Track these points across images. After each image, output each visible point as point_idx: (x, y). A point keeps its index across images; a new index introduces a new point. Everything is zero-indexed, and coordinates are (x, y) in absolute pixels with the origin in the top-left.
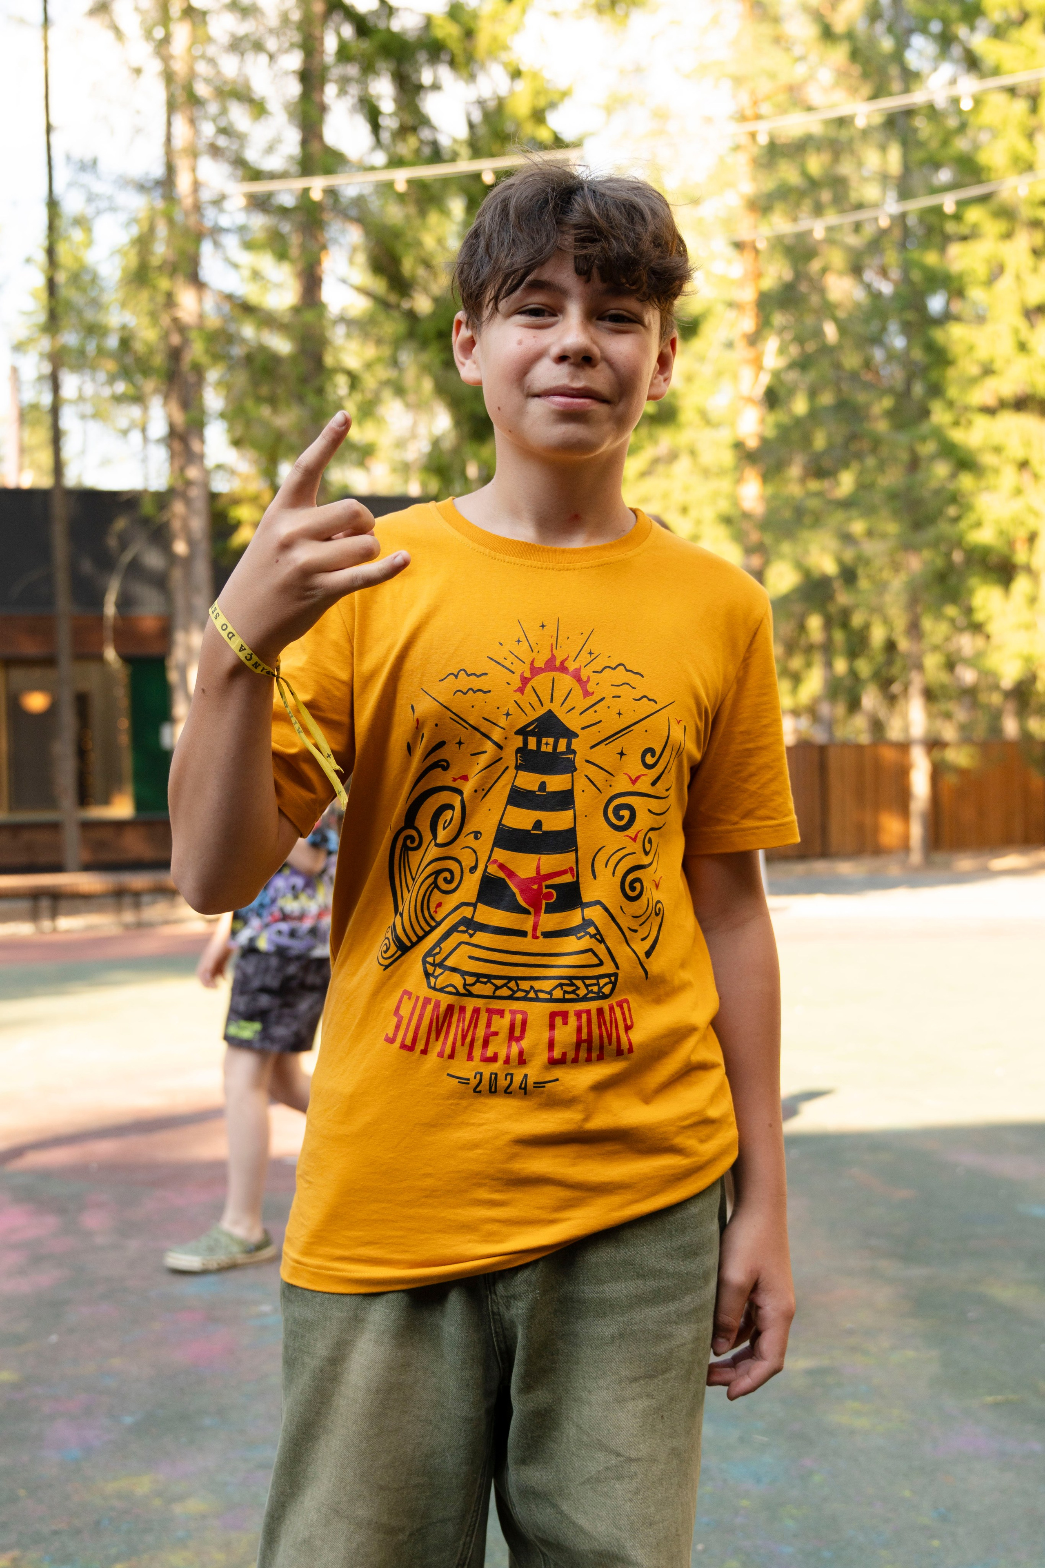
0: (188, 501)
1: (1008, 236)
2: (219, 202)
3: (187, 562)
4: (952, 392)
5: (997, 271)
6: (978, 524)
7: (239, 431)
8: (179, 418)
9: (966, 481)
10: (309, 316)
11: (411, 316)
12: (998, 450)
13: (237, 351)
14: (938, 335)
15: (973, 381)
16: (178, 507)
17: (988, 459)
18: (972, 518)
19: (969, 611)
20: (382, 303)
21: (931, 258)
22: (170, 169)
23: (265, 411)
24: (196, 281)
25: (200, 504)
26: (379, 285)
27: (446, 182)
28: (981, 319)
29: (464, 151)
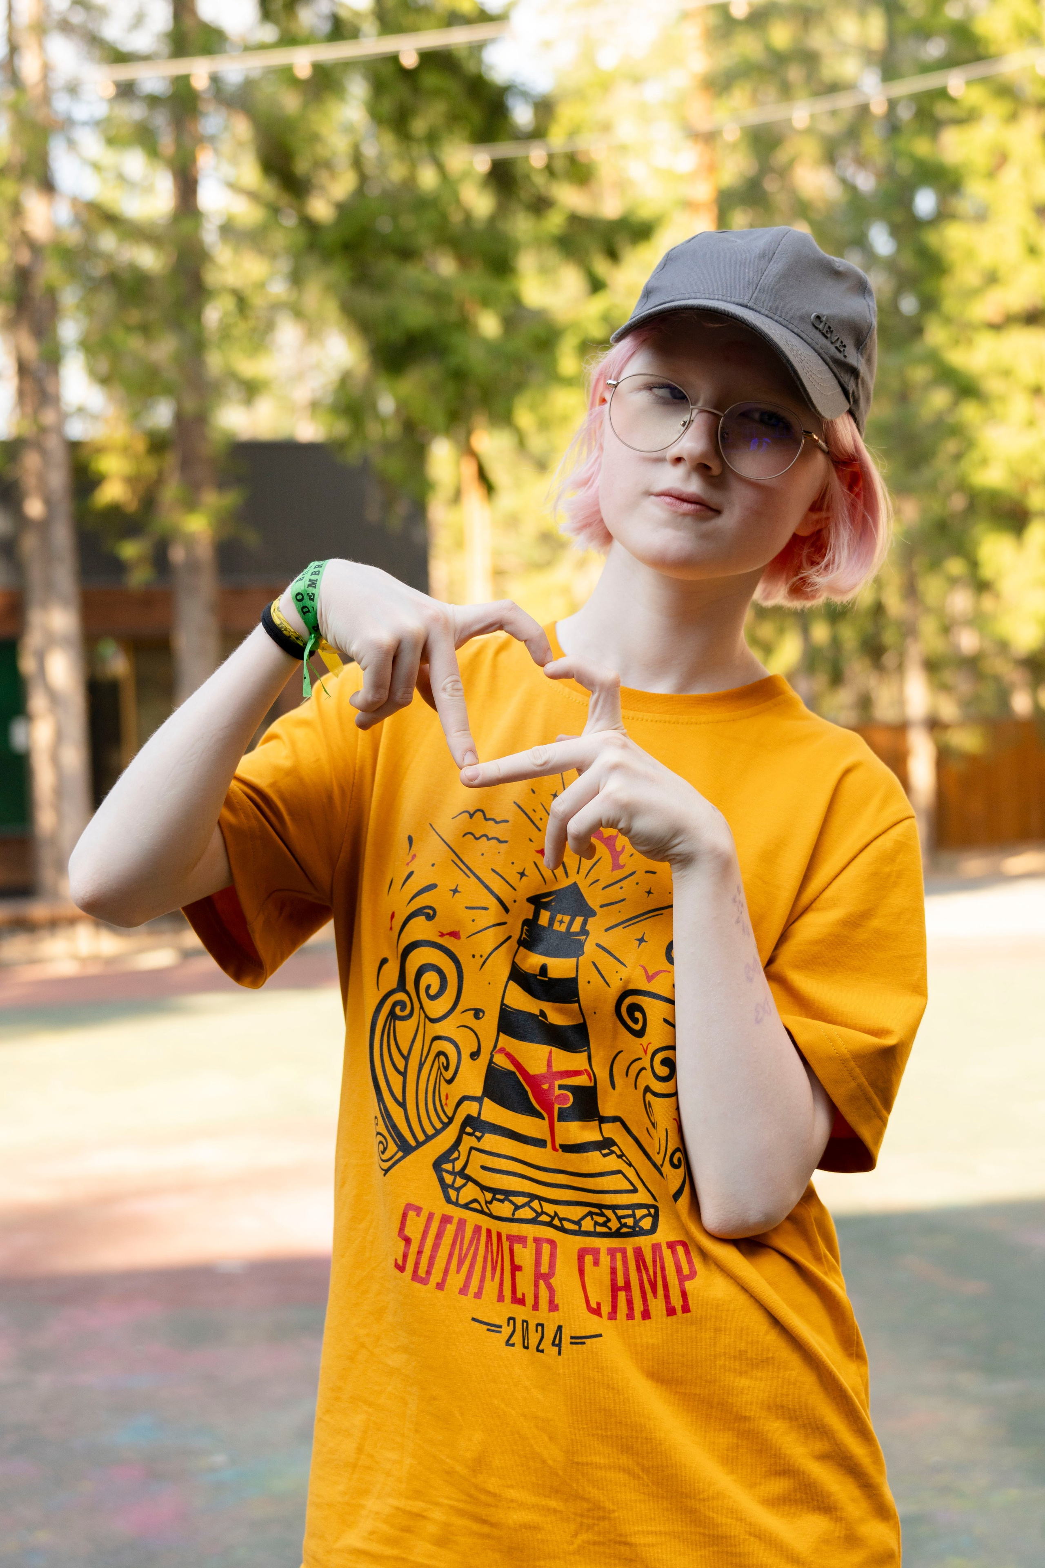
0: (43, 452)
1: (1013, 117)
2: (73, 89)
3: (44, 526)
4: (950, 305)
5: (1001, 159)
6: (984, 462)
7: (104, 366)
8: (30, 348)
9: (970, 412)
10: (186, 226)
11: (309, 225)
12: (1007, 373)
13: (98, 270)
14: (932, 239)
15: (974, 293)
16: (31, 461)
17: (993, 385)
18: (975, 455)
19: (974, 564)
20: (274, 210)
21: (922, 147)
22: (14, 49)
23: (134, 343)
24: (48, 186)
25: (58, 454)
26: (269, 189)
27: (348, 65)
28: (981, 217)
29: (369, 27)
